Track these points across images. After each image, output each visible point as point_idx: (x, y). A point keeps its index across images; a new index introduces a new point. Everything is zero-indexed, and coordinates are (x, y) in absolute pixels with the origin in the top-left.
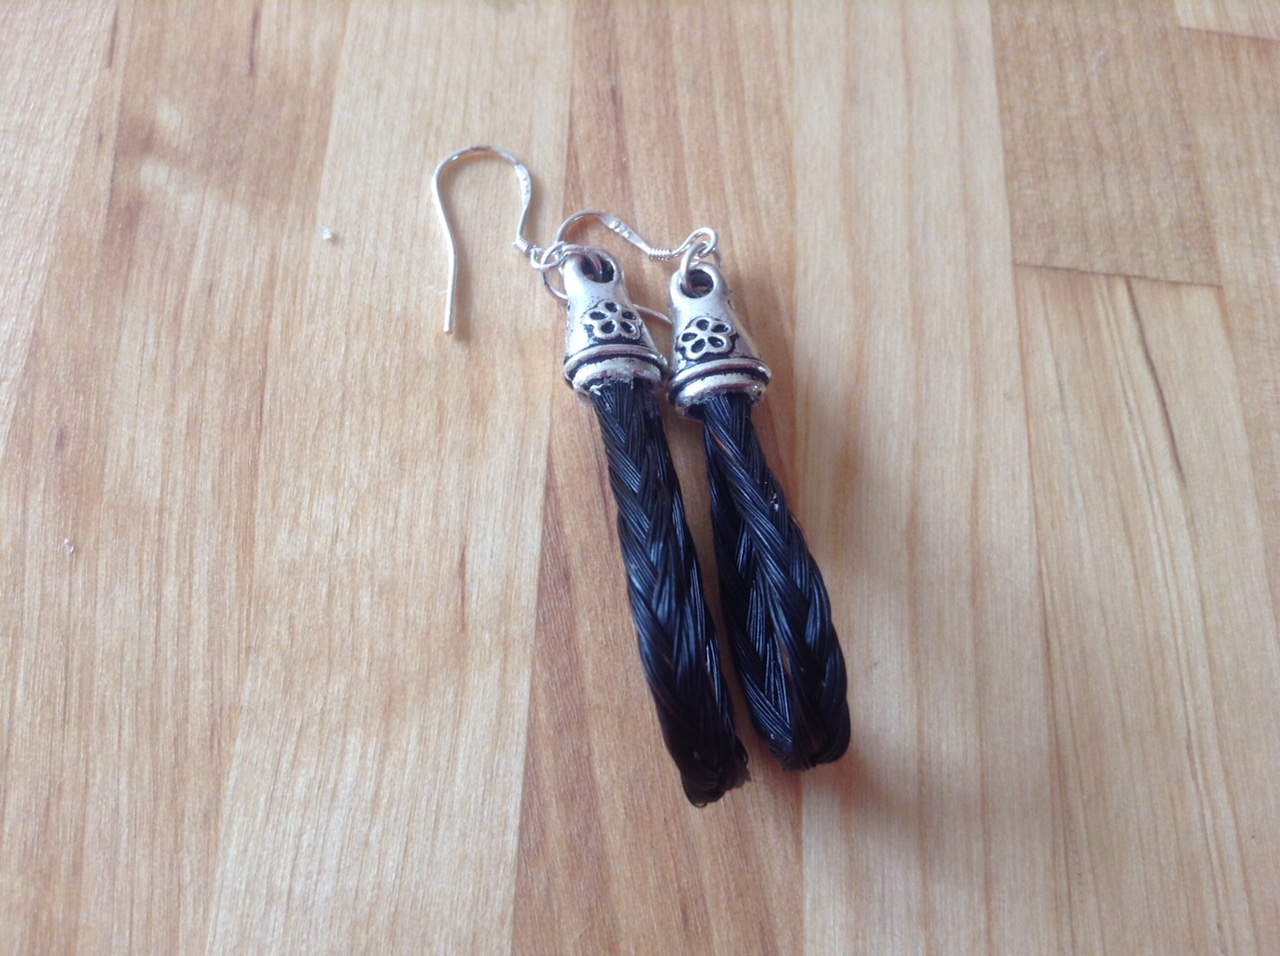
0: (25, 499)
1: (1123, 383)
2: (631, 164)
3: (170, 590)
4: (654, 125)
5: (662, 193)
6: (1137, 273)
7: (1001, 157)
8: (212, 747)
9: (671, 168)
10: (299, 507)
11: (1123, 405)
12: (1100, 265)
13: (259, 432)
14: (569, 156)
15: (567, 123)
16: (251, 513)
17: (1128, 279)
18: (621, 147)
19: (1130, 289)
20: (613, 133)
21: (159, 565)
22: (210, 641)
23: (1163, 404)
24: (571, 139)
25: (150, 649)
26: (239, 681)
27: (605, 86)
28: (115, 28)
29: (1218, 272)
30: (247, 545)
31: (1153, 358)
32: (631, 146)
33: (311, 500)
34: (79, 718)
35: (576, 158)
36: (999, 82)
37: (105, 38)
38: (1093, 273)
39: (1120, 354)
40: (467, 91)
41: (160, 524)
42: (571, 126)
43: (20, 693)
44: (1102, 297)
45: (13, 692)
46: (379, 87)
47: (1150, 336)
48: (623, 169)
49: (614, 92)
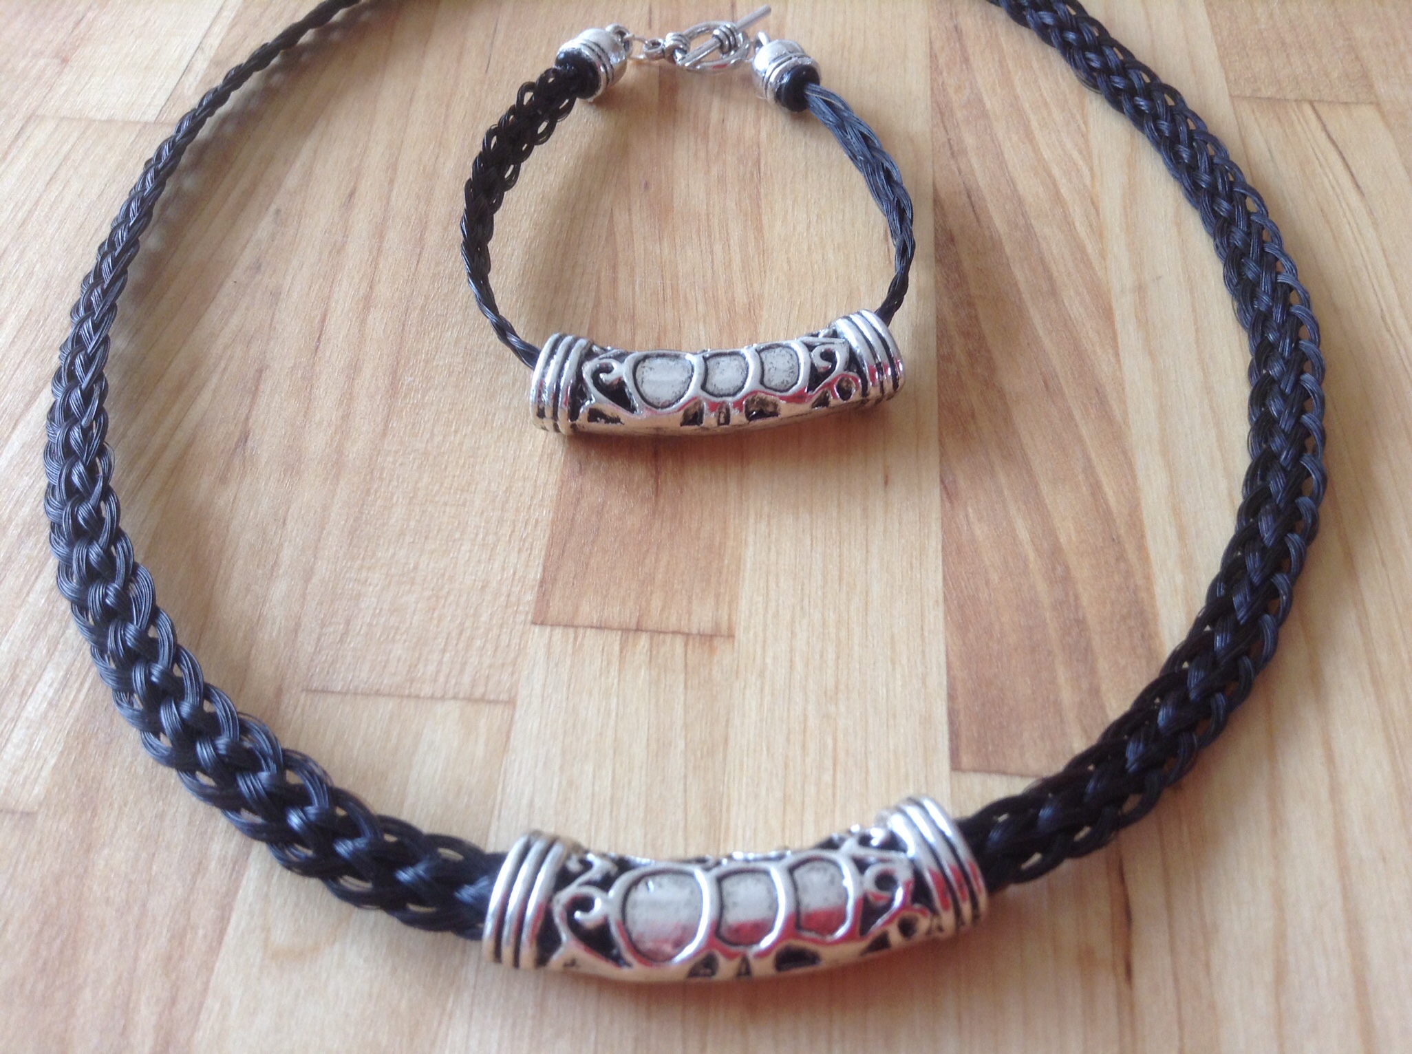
0: (629, 210)
1: (1313, 149)
2: (971, 58)
3: (718, 248)
4: (983, 40)
5: (993, 70)
6: (1317, 99)
7: (1215, 48)
8: (750, 312)
9: (997, 59)
10: (786, 212)
11: (1315, 159)
12: (1291, 96)
13: (760, 181)
14: (931, 56)
15: (928, 41)
16: (760, 215)
17: (1311, 103)
18: (964, 50)
19: (1314, 108)
20: (958, 45)
21: (710, 236)
22: (743, 267)
23: (1343, 159)
24: (931, 48)
25: (710, 271)
26: (762, 284)
27: (950, 25)
28: (650, 12)
29: (1376, 96)
30: (759, 229)
31: (1334, 137)
32: (970, 51)
33: (793, 208)
34: (673, 299)
35: (936, 56)
36: (1209, 14)
37: (646, 17)
38: (1286, 100)
39: (1310, 136)
40: (865, 32)
41: (708, 220)
42: (931, 43)
43: (637, 289)
44: (1294, 110)
45: (634, 288)
46: (811, 32)
47: (1330, 128)
48: (966, 60)
49: (956, 27)
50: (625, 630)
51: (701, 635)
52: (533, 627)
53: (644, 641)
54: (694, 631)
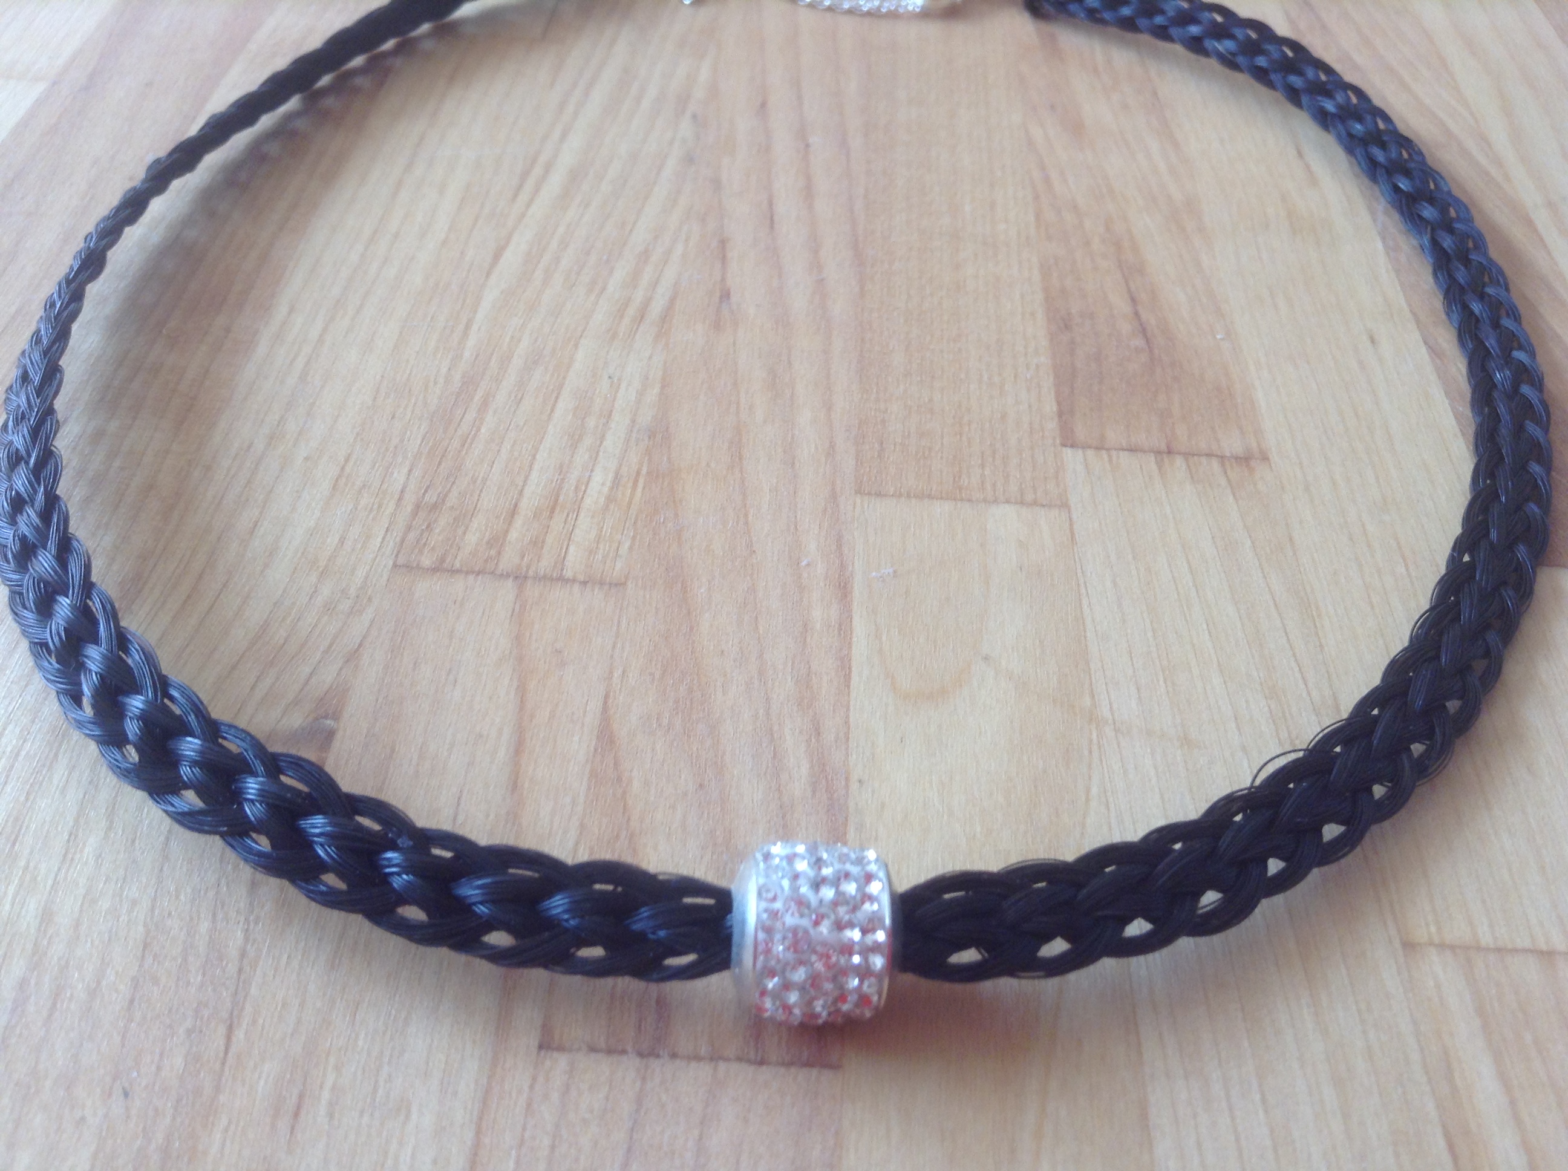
50: (1158, 452)
51: (1237, 458)
52: (1064, 449)
53: (1179, 461)
54: (1228, 454)
